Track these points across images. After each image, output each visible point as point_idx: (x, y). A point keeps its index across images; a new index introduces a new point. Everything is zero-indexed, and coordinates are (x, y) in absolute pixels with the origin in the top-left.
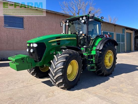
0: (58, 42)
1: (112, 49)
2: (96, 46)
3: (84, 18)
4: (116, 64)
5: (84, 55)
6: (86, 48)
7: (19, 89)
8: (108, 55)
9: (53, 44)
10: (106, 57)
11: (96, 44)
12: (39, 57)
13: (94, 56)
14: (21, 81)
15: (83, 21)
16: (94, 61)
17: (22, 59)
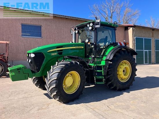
0: (59, 52)
1: (129, 59)
2: (106, 56)
3: (91, 24)
4: (135, 77)
5: (91, 66)
6: (94, 58)
7: (18, 100)
8: (122, 66)
9: (53, 54)
10: (120, 68)
11: (107, 54)
12: (37, 68)
13: (103, 67)
14: (24, 92)
15: (90, 28)
16: (103, 72)
17: (19, 69)
